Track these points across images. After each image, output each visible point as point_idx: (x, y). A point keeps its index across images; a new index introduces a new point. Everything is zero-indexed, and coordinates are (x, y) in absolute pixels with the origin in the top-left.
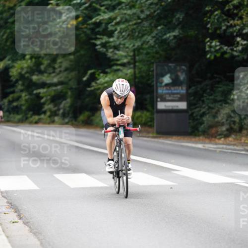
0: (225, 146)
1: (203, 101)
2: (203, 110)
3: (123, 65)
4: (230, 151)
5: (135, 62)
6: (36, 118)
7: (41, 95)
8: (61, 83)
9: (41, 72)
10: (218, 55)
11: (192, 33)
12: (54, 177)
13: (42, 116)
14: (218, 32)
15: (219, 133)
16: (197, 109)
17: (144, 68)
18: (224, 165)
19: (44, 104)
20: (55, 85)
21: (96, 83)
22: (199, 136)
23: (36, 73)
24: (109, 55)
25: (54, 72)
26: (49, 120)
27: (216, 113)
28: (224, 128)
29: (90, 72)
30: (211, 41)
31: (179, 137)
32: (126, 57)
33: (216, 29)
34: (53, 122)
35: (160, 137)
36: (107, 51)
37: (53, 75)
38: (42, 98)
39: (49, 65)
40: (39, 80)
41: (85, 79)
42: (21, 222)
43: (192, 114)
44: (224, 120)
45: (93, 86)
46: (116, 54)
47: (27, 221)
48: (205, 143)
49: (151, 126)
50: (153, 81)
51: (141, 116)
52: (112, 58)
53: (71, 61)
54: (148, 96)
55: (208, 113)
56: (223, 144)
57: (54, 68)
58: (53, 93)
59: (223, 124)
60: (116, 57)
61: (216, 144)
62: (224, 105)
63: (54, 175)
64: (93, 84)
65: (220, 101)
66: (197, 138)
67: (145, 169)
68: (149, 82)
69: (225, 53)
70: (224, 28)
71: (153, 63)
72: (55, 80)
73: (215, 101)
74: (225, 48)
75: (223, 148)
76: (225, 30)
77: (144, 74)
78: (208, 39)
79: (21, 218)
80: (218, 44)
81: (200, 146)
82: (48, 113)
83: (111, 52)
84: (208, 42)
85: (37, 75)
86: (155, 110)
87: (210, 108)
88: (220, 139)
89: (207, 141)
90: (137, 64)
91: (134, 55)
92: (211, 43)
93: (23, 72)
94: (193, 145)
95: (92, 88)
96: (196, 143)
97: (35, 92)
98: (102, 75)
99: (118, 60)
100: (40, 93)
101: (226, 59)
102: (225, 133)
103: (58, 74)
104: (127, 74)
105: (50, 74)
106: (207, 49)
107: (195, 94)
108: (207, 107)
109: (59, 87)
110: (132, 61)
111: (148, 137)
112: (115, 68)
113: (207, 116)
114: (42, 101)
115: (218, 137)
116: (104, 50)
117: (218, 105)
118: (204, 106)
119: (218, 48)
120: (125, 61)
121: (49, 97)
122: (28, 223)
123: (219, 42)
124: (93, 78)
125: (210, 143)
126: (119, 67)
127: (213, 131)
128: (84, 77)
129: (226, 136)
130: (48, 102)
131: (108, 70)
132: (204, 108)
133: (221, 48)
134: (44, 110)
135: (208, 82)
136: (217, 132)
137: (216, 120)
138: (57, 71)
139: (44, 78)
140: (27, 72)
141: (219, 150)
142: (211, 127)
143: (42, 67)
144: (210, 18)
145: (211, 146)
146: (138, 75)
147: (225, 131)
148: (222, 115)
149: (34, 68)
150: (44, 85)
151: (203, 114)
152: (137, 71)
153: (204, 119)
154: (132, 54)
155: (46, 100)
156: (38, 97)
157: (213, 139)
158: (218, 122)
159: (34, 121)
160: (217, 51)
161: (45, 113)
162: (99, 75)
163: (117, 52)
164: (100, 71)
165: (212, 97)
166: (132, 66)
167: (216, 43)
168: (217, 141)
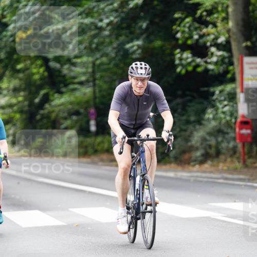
0: (199, 174)
3: (81, 83)
4: (205, 179)
5: (94, 80)
10: (190, 68)
11: (158, 43)
14: (189, 42)
15: (193, 158)
18: (199, 196)
21: (50, 105)
22: (170, 163)
24: (65, 71)
27: (189, 136)
28: (198, 153)
29: (43, 92)
30: (182, 52)
32: (84, 74)
33: (187, 39)
36: (62, 65)
41: (37, 100)
44: (198, 144)
45: (46, 109)
46: (71, 71)
48: (175, 171)
51: (103, 142)
52: (68, 75)
53: (20, 79)
55: (180, 136)
56: (198, 171)
59: (197, 149)
60: (72, 74)
61: (190, 172)
62: (198, 127)
63: (4, 213)
64: (47, 106)
65: (194, 122)
66: (167, 167)
67: (108, 204)
69: (198, 66)
70: (196, 37)
71: (115, 80)
72: (3, 102)
73: (188, 122)
74: (198, 60)
75: (197, 177)
76: (197, 40)
77: (105, 93)
78: (178, 51)
80: (190, 55)
81: (171, 174)
83: (67, 69)
84: (179, 53)
87: (182, 130)
88: (194, 166)
89: (180, 168)
90: (97, 82)
91: (94, 72)
92: (182, 55)
95: (46, 111)
96: (166, 171)
98: (56, 95)
99: (74, 78)
101: (199, 73)
102: (200, 159)
104: (85, 94)
106: (177, 62)
109: (7, 111)
110: (91, 79)
112: (71, 87)
113: (179, 139)
115: (192, 164)
116: (58, 66)
117: (191, 127)
119: (189, 60)
120: (83, 78)
123: (191, 53)
124: (46, 99)
125: (183, 170)
126: (76, 86)
127: (186, 156)
128: (36, 98)
129: (202, 162)
131: (64, 90)
133: (193, 61)
135: (179, 100)
136: (190, 158)
137: (189, 144)
141: (192, 179)
142: (184, 152)
144: (179, 26)
145: (183, 174)
146: (98, 95)
147: (199, 157)
148: (196, 138)
152: (97, 91)
154: (90, 70)
157: (187, 166)
158: (192, 147)
160: (189, 64)
162: (53, 95)
163: (73, 68)
164: (54, 91)
165: (184, 118)
166: (91, 84)
167: (187, 55)
168: (191, 168)
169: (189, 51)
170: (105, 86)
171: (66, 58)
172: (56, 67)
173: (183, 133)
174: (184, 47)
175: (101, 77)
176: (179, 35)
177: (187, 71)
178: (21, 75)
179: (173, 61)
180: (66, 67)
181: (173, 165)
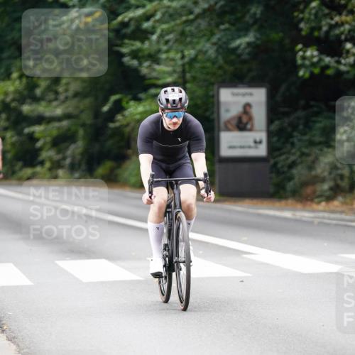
0: (326, 215)
1: (293, 144)
2: (292, 158)
4: (334, 222)
5: (185, 82)
6: (29, 171)
7: (37, 135)
8: (67, 116)
9: (36, 100)
10: (317, 71)
11: (276, 36)
12: (56, 265)
13: (38, 169)
14: (316, 34)
15: (318, 193)
16: (283, 157)
17: (200, 92)
18: (326, 244)
19: (41, 149)
20: (59, 119)
21: (123, 116)
22: (286, 198)
23: (29, 101)
24: (144, 70)
25: (56, 99)
26: (48, 175)
27: (314, 162)
28: (326, 186)
29: (114, 98)
30: (304, 49)
31: (255, 201)
32: (170, 74)
33: (312, 29)
34: (56, 177)
35: (224, 201)
36: (140, 64)
37: (55, 103)
38: (37, 140)
39: (49, 89)
40: (32, 111)
41: (106, 109)
42: (3, 337)
43: (276, 164)
44: (326, 174)
45: (118, 121)
46: (154, 70)
48: (294, 209)
50: (213, 113)
52: (148, 76)
55: (302, 162)
56: (324, 211)
57: (57, 93)
58: (55, 133)
59: (323, 180)
60: (154, 74)
61: (314, 211)
62: (325, 149)
63: (57, 262)
64: (119, 117)
65: (320, 143)
66: (283, 202)
67: (201, 252)
68: (208, 114)
69: (327, 67)
70: (325, 28)
71: (213, 84)
72: (59, 112)
73: (312, 144)
74: (327, 60)
75: (324, 218)
76: (327, 33)
77: (199, 102)
78: (300, 46)
79: (3, 331)
80: (315, 53)
81: (288, 214)
82: (48, 165)
83: (148, 67)
84: (301, 50)
85: (31, 104)
86: (216, 158)
87: (303, 154)
88: (319, 203)
89: (299, 206)
91: (184, 72)
92: (305, 52)
93: (8, 100)
94: (278, 213)
95: (117, 124)
96: (279, 209)
97: (27, 130)
98: (132, 103)
99: (157, 79)
100: (33, 132)
101: (328, 76)
102: (328, 193)
103: (64, 102)
105: (50, 101)
106: (299, 62)
107: (280, 132)
108: (298, 153)
109: (65, 123)
110: (180, 81)
112: (153, 91)
113: (299, 167)
114: (39, 144)
115: (316, 200)
116: (135, 63)
117: (316, 150)
118: (293, 151)
119: (315, 60)
120: (169, 80)
121: (48, 139)
122: (14, 338)
123: (318, 50)
124: (119, 108)
125: (304, 210)
127: (309, 190)
128: (104, 106)
129: (329, 199)
130: (48, 146)
131: (142, 95)
132: (294, 154)
133: (320, 60)
134: (40, 158)
135: (300, 113)
136: (314, 192)
137: (313, 173)
138: (62, 97)
139: (42, 109)
140: (14, 100)
141: (317, 221)
142: (305, 184)
143: (38, 92)
144: (303, 12)
145: (305, 215)
147: (326, 191)
148: (322, 165)
149: (26, 93)
150: (40, 120)
151: (293, 165)
153: (294, 171)
154: (179, 69)
155: (45, 144)
156: (32, 138)
157: (309, 203)
158: (316, 177)
159: (25, 176)
160: (313, 65)
161: (42, 163)
162: (127, 103)
163: (157, 67)
164: (130, 97)
165: (306, 138)
167: (311, 52)
168: (315, 206)
169: (315, 47)
171: (146, 53)
172: (133, 64)
173: (304, 158)
174: (309, 42)
175: (194, 78)
176: (302, 25)
177: (312, 74)
179: (294, 60)
180: (146, 64)
181: (290, 201)
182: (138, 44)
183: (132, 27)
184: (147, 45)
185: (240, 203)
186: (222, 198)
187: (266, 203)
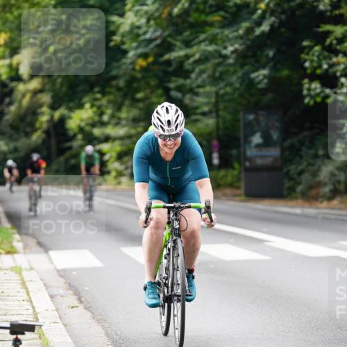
1: (301, 157)
2: (300, 168)
3: (204, 114)
4: (334, 217)
5: (218, 110)
8: (128, 137)
9: (104, 124)
10: (319, 99)
11: (285, 73)
14: (318, 72)
15: (321, 194)
16: (294, 166)
19: (107, 161)
20: (121, 138)
22: (296, 198)
23: (98, 125)
24: (187, 101)
25: (119, 123)
27: (317, 171)
28: (327, 189)
30: (310, 83)
32: (207, 104)
33: (316, 68)
35: (249, 201)
36: (184, 95)
37: (118, 126)
39: (113, 116)
40: (103, 134)
42: (81, 307)
44: (327, 180)
46: (194, 101)
47: (89, 305)
48: (302, 207)
49: (238, 188)
52: (190, 106)
53: (140, 109)
54: (234, 152)
55: (308, 171)
56: (326, 208)
57: (120, 119)
58: (119, 149)
59: (325, 184)
60: (194, 104)
61: (318, 208)
62: (326, 161)
63: (122, 249)
65: (322, 156)
66: (293, 203)
69: (327, 96)
70: (325, 66)
72: (121, 133)
73: (316, 156)
74: (328, 91)
75: (326, 214)
76: (327, 70)
77: (229, 125)
78: (306, 81)
79: (81, 302)
80: (318, 86)
81: (298, 211)
82: (113, 174)
83: (189, 99)
84: (307, 83)
85: (100, 127)
87: (309, 164)
88: (322, 202)
89: (307, 204)
90: (221, 113)
91: (216, 104)
92: (310, 85)
93: (83, 124)
94: (290, 210)
96: (292, 207)
99: (197, 108)
102: (328, 195)
103: (124, 126)
104: (207, 125)
106: (305, 92)
107: (292, 147)
108: (305, 164)
109: (126, 142)
110: (214, 110)
111: (235, 201)
112: (194, 117)
113: (306, 174)
115: (320, 199)
116: (179, 95)
117: (318, 162)
119: (318, 91)
120: (206, 109)
121: (114, 154)
122: (89, 307)
123: (320, 83)
125: (310, 207)
126: (199, 117)
127: (314, 192)
129: (330, 199)
130: (113, 159)
132: (302, 164)
133: (322, 92)
134: (107, 169)
135: (306, 133)
136: (318, 194)
137: (317, 179)
138: (123, 122)
139: (110, 131)
140: (87, 124)
141: (320, 216)
142: (311, 187)
143: (105, 118)
144: (308, 54)
145: (311, 211)
146: (221, 126)
147: (327, 193)
148: (324, 173)
150: (107, 139)
151: (301, 173)
152: (221, 121)
153: (303, 178)
154: (213, 100)
155: (111, 157)
157: (314, 202)
158: (319, 182)
160: (318, 95)
161: (109, 173)
163: (196, 98)
165: (312, 152)
166: (214, 115)
167: (316, 86)
168: (318, 205)
169: (317, 81)
170: (229, 117)
171: (188, 87)
172: (177, 96)
173: (310, 168)
174: (313, 77)
175: (225, 108)
176: (307, 64)
177: (316, 103)
178: (141, 105)
179: (301, 91)
180: (188, 96)
181: (300, 202)
182: (181, 81)
183: (174, 66)
184: (188, 82)
185: (262, 202)
186: (247, 198)
187: (281, 202)
